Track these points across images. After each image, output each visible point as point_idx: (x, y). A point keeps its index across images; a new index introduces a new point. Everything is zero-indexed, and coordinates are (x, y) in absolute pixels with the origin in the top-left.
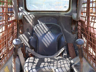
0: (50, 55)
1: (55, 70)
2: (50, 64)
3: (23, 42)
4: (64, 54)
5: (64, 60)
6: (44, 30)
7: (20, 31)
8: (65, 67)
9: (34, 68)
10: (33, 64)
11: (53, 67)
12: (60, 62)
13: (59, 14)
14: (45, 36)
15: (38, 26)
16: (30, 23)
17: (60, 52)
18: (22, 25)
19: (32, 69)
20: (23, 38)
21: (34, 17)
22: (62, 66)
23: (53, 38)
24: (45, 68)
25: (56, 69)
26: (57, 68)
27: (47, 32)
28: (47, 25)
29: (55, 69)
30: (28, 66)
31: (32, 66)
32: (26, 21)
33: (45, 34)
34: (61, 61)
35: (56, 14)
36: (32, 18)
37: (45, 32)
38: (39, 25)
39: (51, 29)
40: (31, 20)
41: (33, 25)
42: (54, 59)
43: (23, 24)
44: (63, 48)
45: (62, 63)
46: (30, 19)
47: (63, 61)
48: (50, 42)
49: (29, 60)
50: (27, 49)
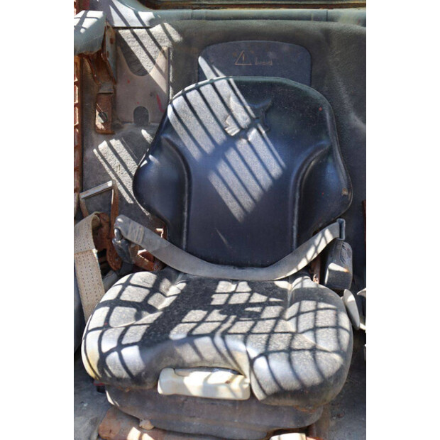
0: (253, 266)
1: (252, 362)
2: (233, 323)
3: (110, 184)
4: (333, 266)
5: (322, 305)
6: (229, 121)
7: (99, 122)
8: (314, 350)
9: (133, 344)
10: (138, 317)
11: (245, 342)
12: (299, 314)
13: (328, 19)
14: (232, 155)
15: (193, 96)
16: (154, 73)
17: (311, 254)
18: (106, 88)
19: (120, 346)
20: (114, 162)
21: (176, 37)
22: (296, 345)
23: (276, 170)
24: (195, 348)
25: (261, 355)
26: (266, 354)
27: (244, 132)
28: (248, 91)
29: (253, 354)
30: (107, 325)
31: (127, 328)
32: (129, 64)
33: (231, 141)
34: (308, 305)
35: (308, 18)
36: (166, 45)
37: (233, 130)
38: (198, 89)
39: (267, 111)
40: (161, 60)
41: (169, 84)
42: (271, 291)
43: (115, 82)
44: (327, 232)
45: (306, 322)
46: (152, 49)
47: (316, 310)
48: (256, 191)
49: (123, 290)
50: (120, 228)
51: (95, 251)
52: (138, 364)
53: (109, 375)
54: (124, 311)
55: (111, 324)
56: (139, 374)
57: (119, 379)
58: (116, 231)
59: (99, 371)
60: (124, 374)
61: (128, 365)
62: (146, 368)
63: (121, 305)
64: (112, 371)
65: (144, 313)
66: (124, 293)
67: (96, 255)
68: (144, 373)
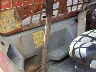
9: (85, 47)
10: (91, 41)
31: (86, 43)
49: (90, 33)
50: (95, 12)
51: (85, 20)
52: (84, 54)
53: (75, 56)
54: (87, 38)
55: (81, 41)
56: (84, 58)
57: (78, 58)
58: (93, 13)
59: (72, 54)
60: (79, 57)
61: (81, 54)
62: (87, 56)
63: (87, 37)
64: (76, 55)
65: (94, 41)
66: (90, 34)
67: (85, 21)
68: (86, 58)
